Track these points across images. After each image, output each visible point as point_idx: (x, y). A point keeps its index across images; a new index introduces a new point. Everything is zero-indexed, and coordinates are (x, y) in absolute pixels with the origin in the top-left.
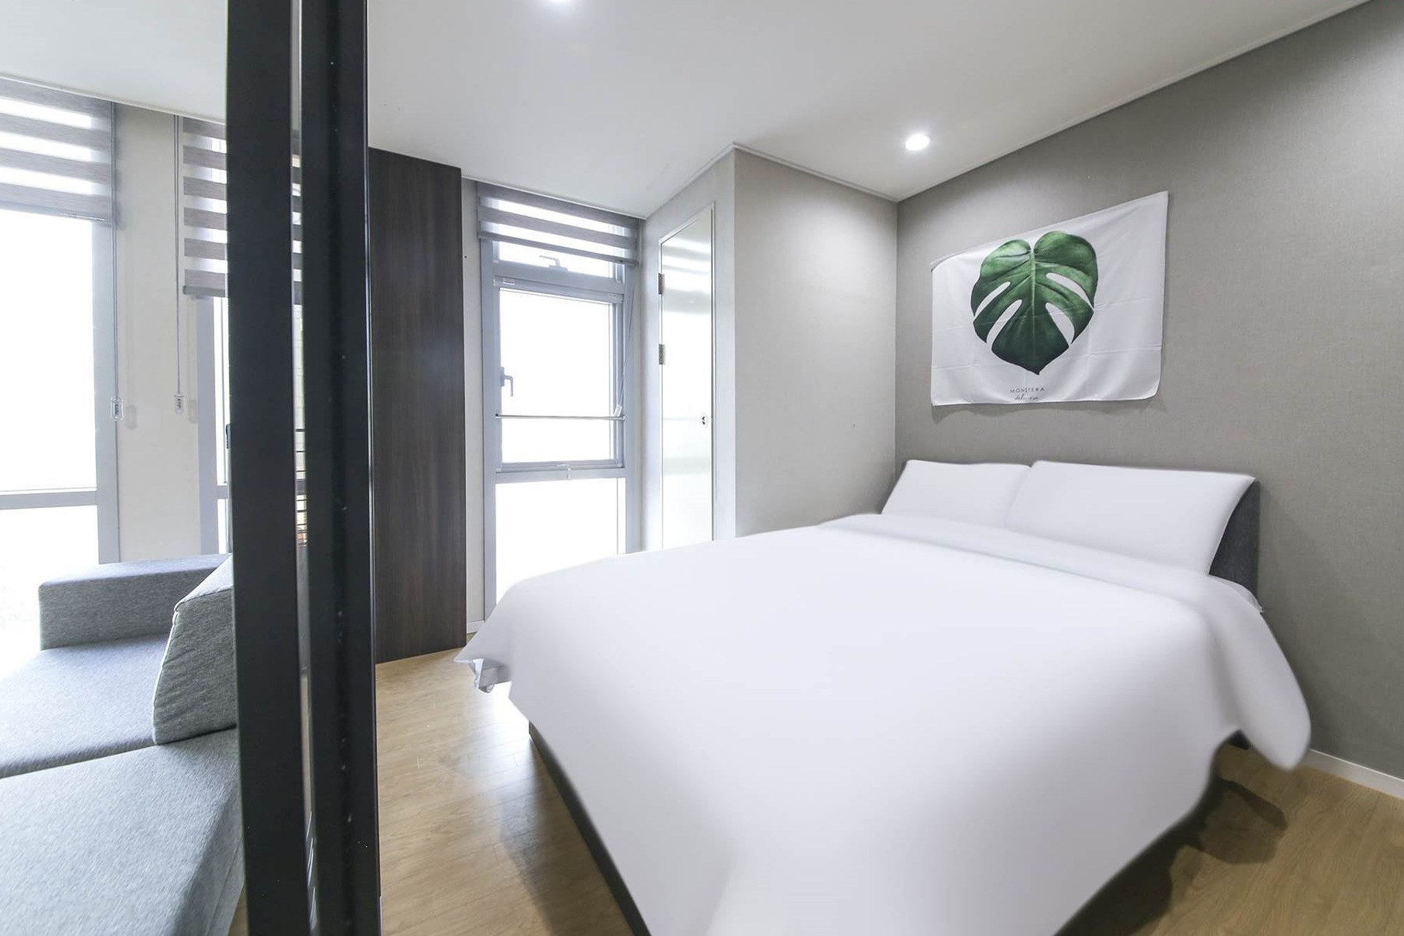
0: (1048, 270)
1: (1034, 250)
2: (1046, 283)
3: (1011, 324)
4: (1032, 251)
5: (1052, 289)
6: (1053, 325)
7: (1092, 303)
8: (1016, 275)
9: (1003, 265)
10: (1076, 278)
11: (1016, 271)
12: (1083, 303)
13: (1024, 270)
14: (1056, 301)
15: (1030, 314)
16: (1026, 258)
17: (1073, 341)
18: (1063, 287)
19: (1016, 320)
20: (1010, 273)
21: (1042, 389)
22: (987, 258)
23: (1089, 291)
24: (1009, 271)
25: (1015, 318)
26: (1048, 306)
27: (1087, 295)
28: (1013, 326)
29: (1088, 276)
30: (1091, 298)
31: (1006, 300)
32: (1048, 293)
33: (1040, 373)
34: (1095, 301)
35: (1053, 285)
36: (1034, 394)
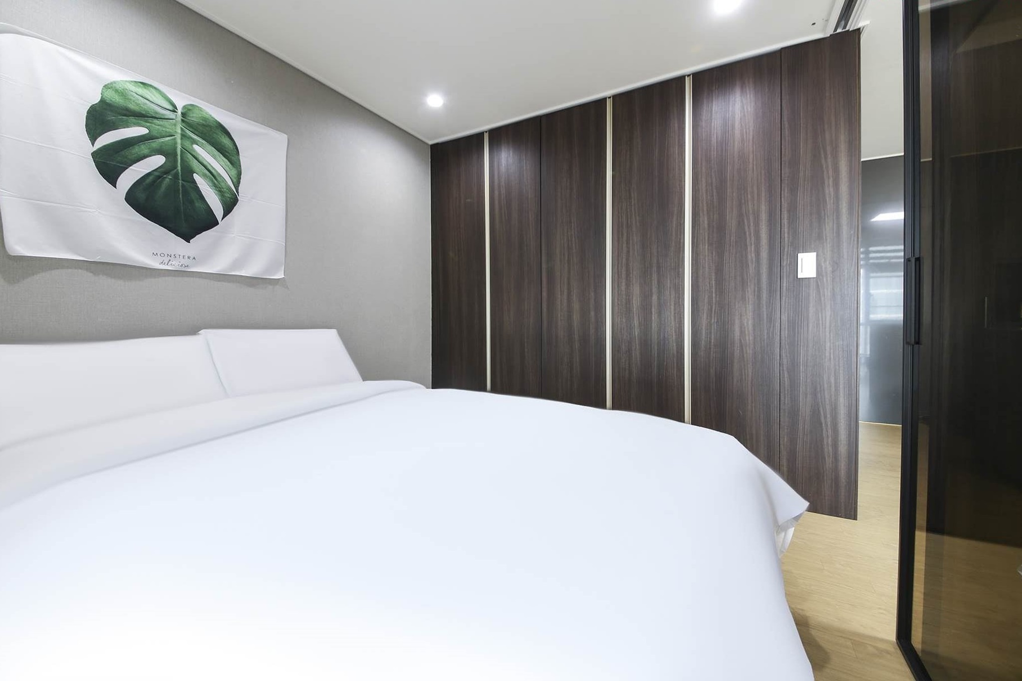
0: (194, 142)
1: (182, 113)
2: (193, 153)
3: (151, 178)
4: (179, 111)
5: (199, 162)
6: (202, 198)
7: (238, 192)
8: (157, 126)
9: (138, 105)
10: (223, 163)
11: (156, 121)
12: (230, 189)
13: (167, 127)
14: (204, 176)
15: (176, 176)
16: (171, 115)
17: (222, 220)
18: (210, 164)
19: (159, 177)
20: (150, 120)
21: (194, 258)
22: (115, 82)
23: (235, 180)
24: (148, 117)
25: (156, 174)
26: (196, 177)
27: (233, 183)
28: (154, 182)
29: (234, 167)
30: (237, 188)
31: (143, 149)
32: (195, 164)
33: (191, 241)
34: (239, 191)
35: (200, 159)
36: (186, 262)
